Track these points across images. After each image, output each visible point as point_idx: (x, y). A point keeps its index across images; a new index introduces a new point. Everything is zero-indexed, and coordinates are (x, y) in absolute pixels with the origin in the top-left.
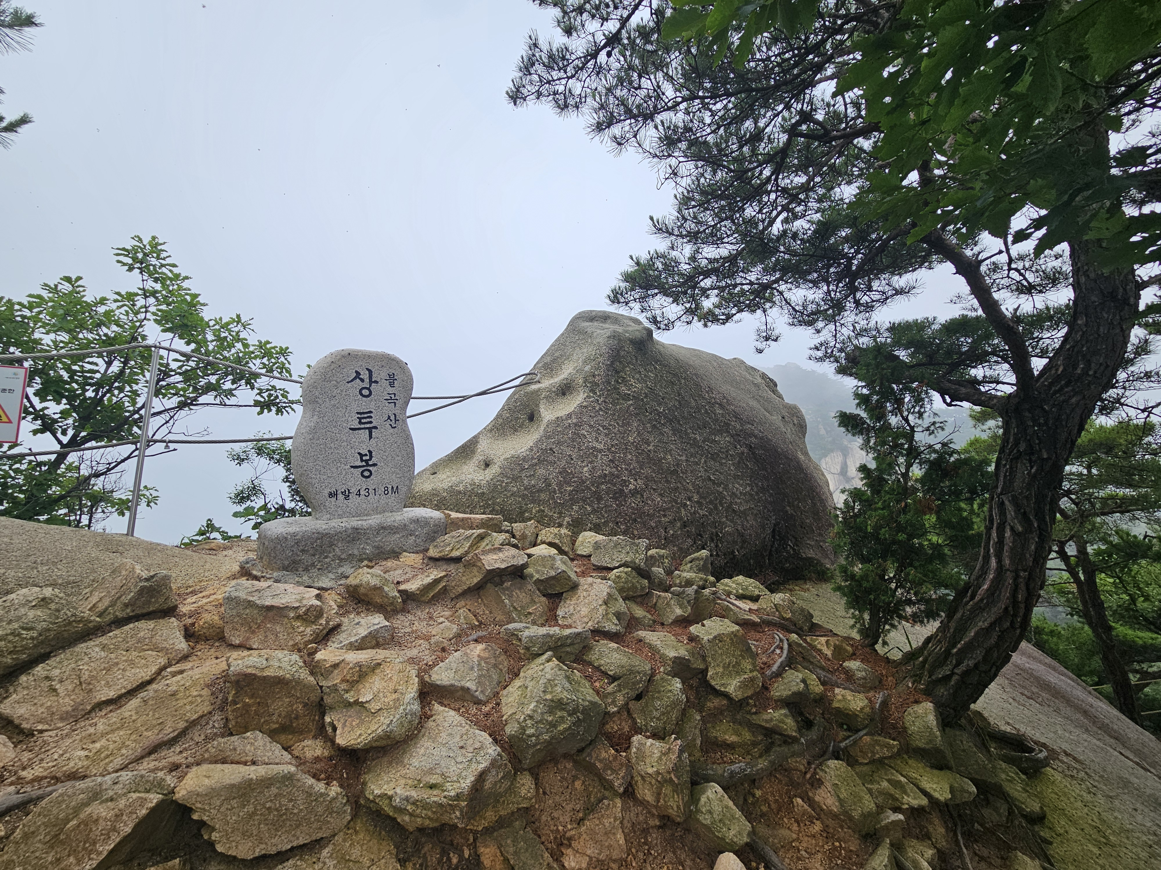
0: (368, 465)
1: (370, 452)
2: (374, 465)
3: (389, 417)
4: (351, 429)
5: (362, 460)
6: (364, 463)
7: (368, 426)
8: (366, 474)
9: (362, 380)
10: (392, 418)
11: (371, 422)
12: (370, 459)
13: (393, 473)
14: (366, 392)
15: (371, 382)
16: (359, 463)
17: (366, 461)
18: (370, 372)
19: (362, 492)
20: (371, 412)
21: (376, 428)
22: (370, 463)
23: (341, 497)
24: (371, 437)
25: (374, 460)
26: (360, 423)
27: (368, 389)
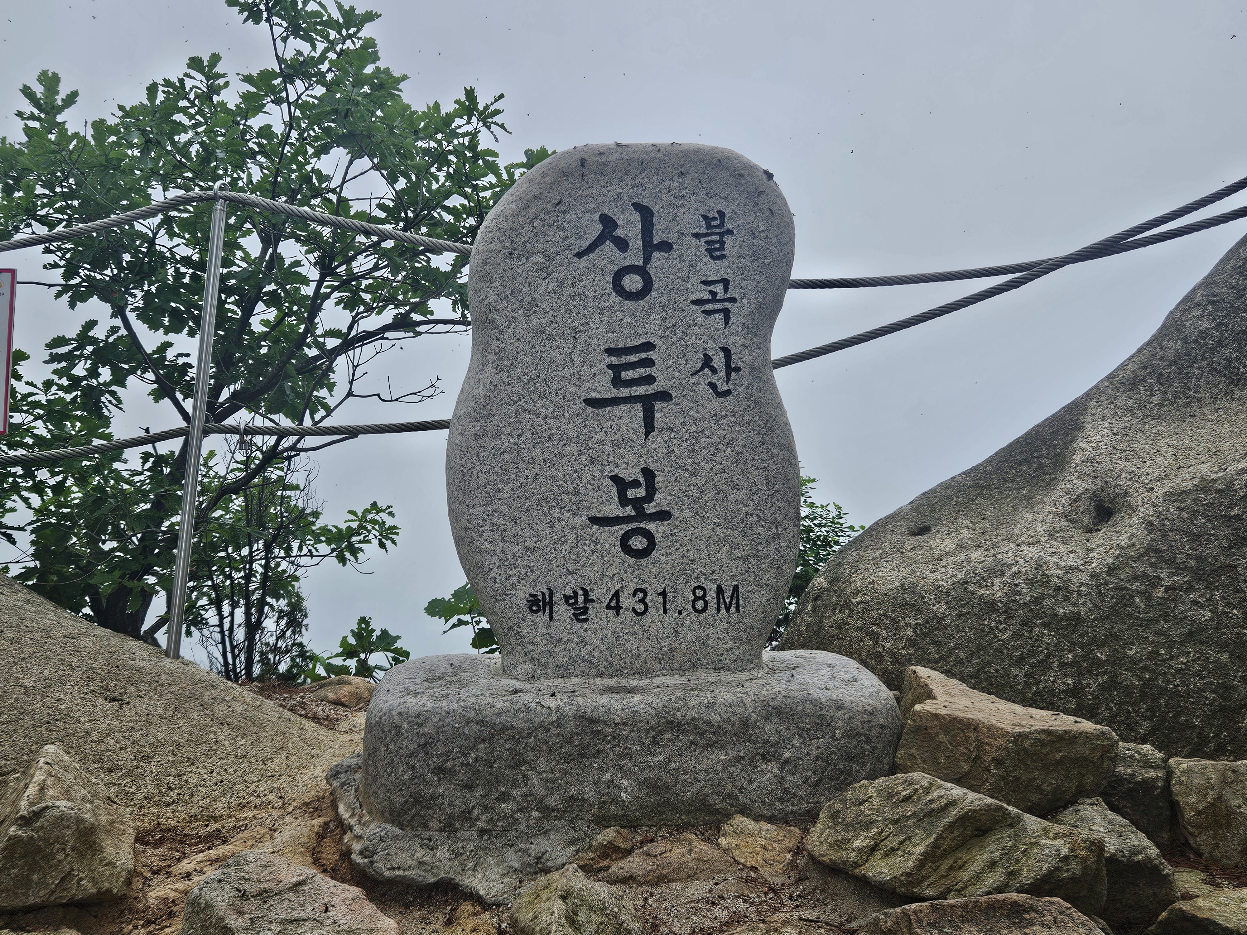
0: (641, 515)
1: (648, 473)
2: (663, 516)
3: (707, 361)
4: (590, 402)
5: (624, 501)
6: (629, 511)
7: (640, 390)
8: (638, 543)
9: (622, 245)
10: (718, 361)
11: (650, 380)
12: (649, 497)
13: (725, 540)
14: (632, 282)
15: (649, 247)
16: (614, 509)
17: (637, 503)
18: (646, 213)
19: (627, 601)
20: (649, 346)
21: (665, 396)
22: (650, 508)
23: (563, 611)
24: (649, 426)
25: (661, 500)
26: (617, 382)
27: (641, 271)
